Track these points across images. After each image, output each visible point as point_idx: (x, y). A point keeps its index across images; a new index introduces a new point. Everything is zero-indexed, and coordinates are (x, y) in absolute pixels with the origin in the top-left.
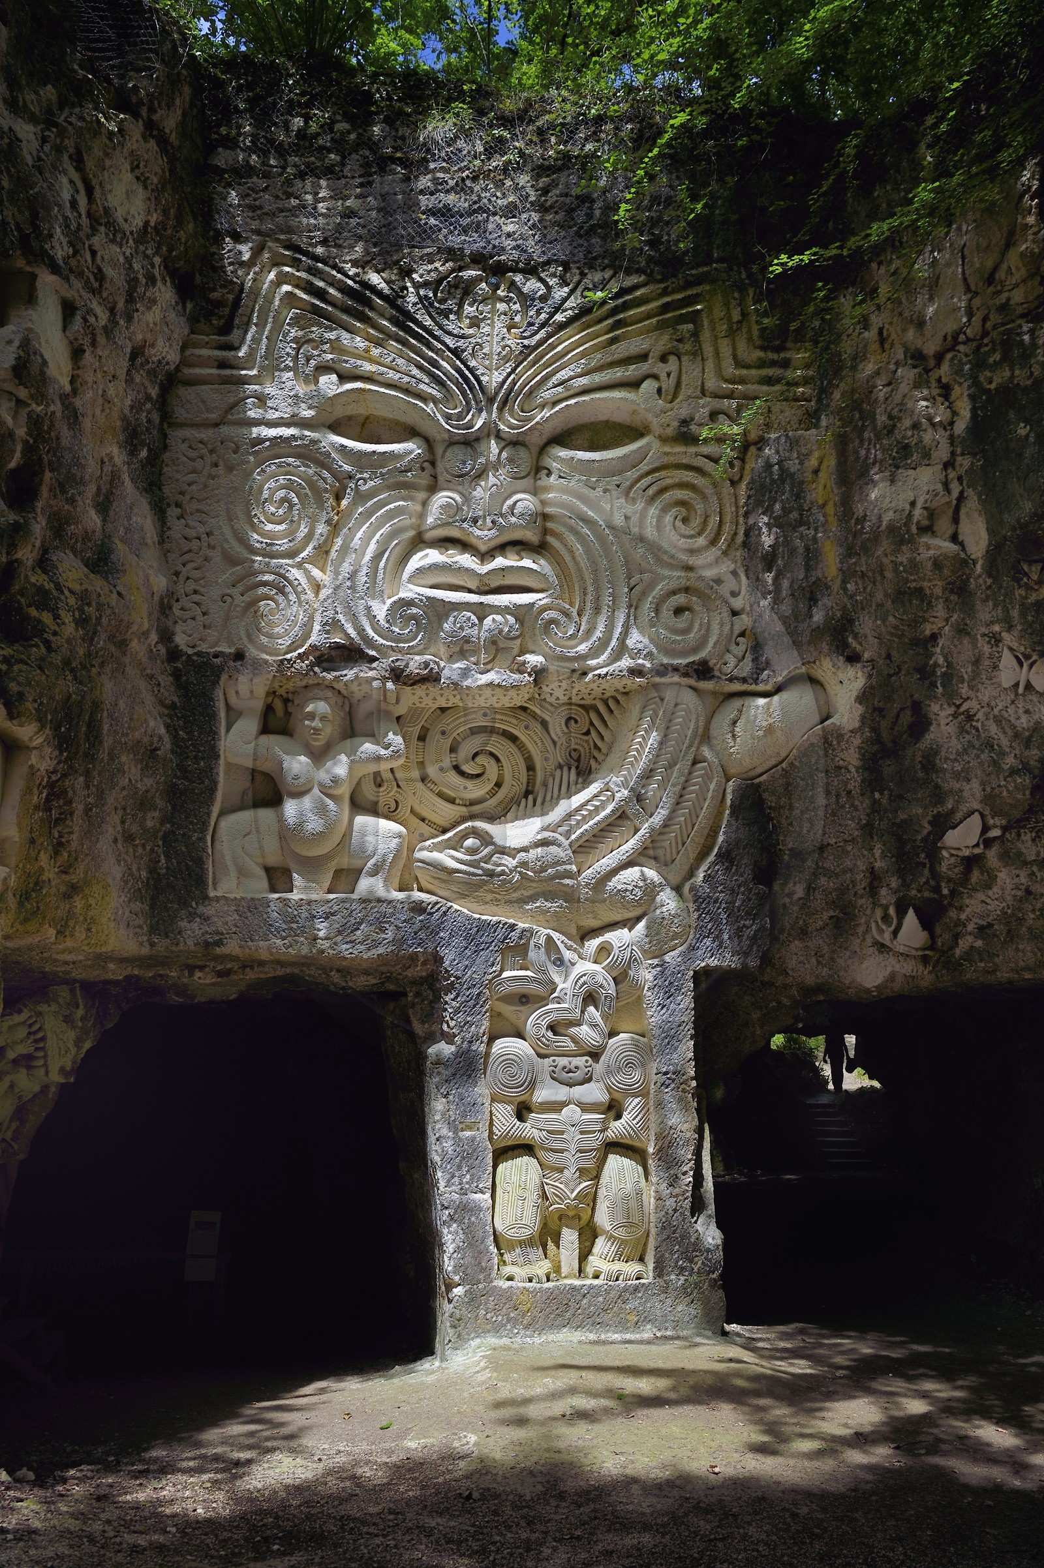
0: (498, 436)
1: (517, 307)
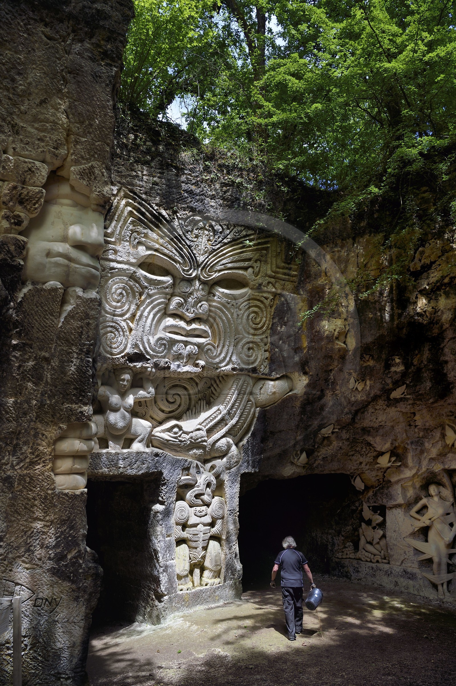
0: (200, 280)
1: (211, 234)
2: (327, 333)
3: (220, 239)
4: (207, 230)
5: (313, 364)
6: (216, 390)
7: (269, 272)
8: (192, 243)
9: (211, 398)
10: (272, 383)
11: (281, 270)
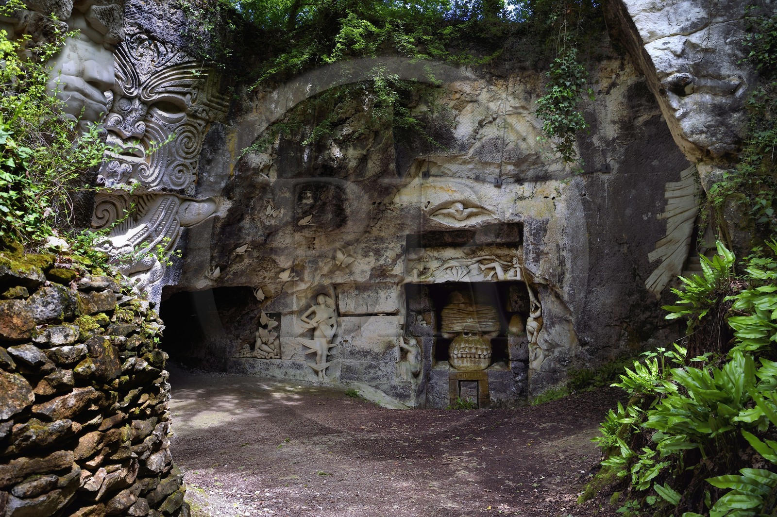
0: (140, 99)
1: (156, 55)
2: (253, 165)
3: (164, 62)
4: (151, 50)
5: (237, 191)
6: (143, 208)
7: (205, 100)
8: (136, 62)
9: (138, 216)
10: (197, 204)
11: (215, 100)
